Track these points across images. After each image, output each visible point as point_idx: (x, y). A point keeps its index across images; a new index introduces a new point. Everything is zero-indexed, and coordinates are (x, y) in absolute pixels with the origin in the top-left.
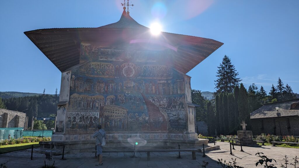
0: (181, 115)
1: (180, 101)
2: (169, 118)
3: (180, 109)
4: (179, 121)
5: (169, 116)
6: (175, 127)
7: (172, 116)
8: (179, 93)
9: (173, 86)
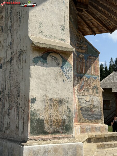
0: (95, 101)
1: (94, 83)
2: (81, 105)
3: (94, 94)
4: (94, 109)
5: (80, 102)
6: (88, 117)
7: (85, 102)
8: (93, 73)
9: (86, 64)
